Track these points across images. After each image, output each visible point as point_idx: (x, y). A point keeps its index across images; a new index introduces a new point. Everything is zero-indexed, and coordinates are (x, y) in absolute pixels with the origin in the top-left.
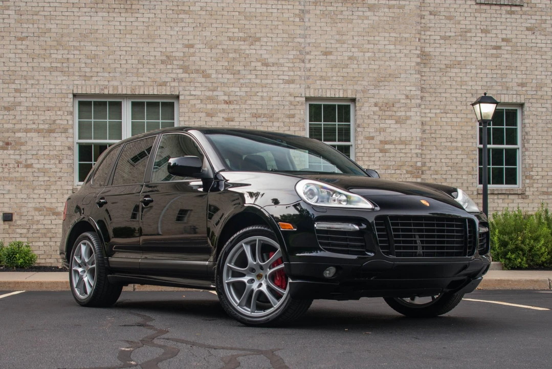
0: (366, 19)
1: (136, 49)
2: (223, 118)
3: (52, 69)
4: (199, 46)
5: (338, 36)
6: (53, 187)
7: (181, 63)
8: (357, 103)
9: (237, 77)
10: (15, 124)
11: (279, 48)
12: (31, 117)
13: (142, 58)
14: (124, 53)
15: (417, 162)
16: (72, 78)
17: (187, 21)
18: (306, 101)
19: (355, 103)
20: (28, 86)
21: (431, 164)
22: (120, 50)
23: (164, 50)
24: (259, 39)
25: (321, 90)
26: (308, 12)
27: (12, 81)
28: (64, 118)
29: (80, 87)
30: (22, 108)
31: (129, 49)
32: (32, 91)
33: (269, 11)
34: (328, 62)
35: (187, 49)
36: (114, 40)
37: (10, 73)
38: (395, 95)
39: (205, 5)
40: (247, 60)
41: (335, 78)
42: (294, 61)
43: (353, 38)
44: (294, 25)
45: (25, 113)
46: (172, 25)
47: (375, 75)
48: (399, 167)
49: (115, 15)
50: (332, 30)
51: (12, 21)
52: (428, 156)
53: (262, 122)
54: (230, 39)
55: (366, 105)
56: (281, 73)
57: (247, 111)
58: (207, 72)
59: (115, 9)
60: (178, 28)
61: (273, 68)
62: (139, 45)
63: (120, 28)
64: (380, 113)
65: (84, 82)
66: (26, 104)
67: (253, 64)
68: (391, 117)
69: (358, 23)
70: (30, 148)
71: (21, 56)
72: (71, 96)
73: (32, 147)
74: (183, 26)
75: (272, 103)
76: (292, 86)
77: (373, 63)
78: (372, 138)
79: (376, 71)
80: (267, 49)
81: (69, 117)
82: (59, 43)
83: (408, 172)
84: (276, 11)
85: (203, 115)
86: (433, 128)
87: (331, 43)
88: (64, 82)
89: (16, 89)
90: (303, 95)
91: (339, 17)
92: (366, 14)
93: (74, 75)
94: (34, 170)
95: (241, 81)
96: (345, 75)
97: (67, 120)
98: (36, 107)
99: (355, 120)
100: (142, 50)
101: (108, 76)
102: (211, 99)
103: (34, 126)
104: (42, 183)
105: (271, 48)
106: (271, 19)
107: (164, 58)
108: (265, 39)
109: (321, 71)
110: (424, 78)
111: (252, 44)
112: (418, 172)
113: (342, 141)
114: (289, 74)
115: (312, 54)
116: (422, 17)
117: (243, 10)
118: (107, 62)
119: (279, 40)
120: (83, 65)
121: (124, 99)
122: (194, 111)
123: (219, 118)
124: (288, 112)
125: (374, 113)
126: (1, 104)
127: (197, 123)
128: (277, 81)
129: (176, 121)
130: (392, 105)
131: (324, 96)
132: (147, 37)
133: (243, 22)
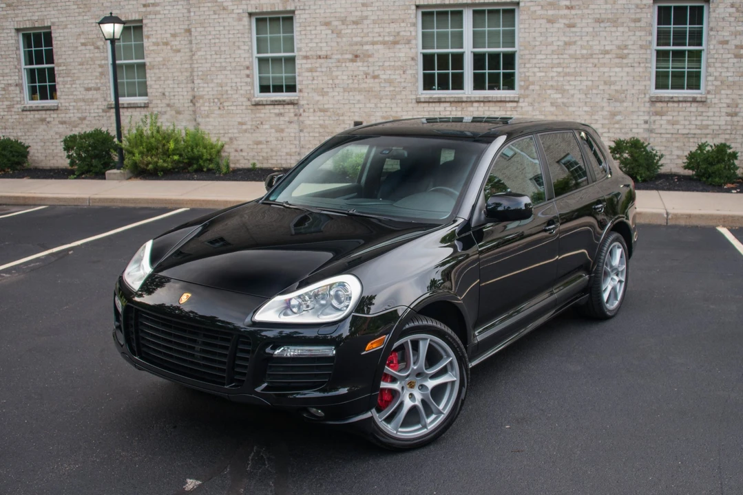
2: (564, 24)
6: (398, 97)
8: (711, 4)
10: (362, 37)
12: (377, 30)
18: (654, 3)
19: (709, 2)
28: (407, 29)
30: (369, 22)
32: (377, 4)
45: (371, 26)
53: (605, 28)
55: (721, 6)
57: (590, 17)
64: (737, 15)
66: (373, 18)
70: (377, 60)
72: (414, 7)
73: (379, 58)
75: (616, 6)
78: (727, 42)
81: (412, 29)
85: (544, 21)
94: (381, 80)
97: (411, 32)
98: (382, 20)
99: (709, 23)
102: (553, 5)
103: (380, 39)
104: (389, 93)
113: (694, 45)
121: (464, 7)
122: (534, 17)
123: (561, 24)
124: (633, 16)
125: (730, 15)
126: (350, 19)
127: (537, 30)
129: (517, 28)
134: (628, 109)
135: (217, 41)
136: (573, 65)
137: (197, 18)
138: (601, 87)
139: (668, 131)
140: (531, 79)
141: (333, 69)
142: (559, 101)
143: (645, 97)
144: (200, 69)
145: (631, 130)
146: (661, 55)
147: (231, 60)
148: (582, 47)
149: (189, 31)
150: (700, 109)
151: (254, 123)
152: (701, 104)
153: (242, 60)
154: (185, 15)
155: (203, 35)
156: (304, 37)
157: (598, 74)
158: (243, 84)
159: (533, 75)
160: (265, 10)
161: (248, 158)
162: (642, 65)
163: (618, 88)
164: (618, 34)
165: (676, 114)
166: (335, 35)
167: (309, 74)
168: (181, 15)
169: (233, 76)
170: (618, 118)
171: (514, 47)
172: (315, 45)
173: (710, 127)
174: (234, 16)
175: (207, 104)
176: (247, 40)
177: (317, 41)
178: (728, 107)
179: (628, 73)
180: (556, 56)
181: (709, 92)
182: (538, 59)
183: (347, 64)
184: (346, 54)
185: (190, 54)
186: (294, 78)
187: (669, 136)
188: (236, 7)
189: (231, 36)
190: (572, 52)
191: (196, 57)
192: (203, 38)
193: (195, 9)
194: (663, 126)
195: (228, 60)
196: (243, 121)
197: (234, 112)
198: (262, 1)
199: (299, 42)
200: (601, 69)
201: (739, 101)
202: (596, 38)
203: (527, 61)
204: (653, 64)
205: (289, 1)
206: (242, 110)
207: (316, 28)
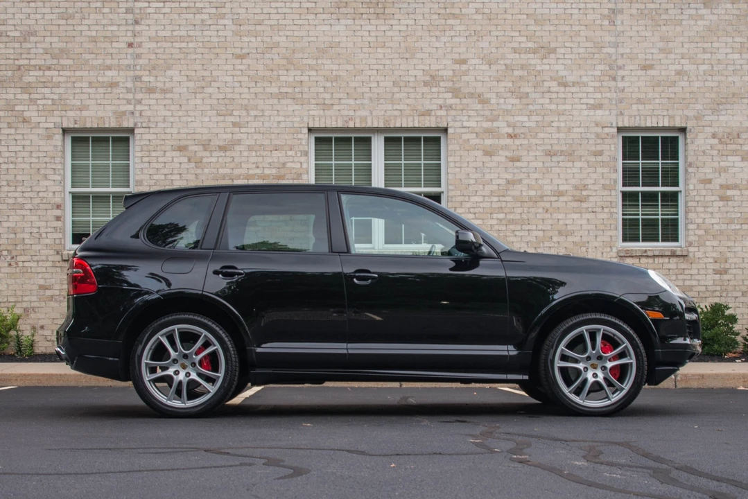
0: (701, 19)
1: (391, 67)
2: (506, 157)
3: (281, 96)
4: (473, 62)
5: (661, 43)
7: (450, 84)
8: (688, 134)
9: (525, 101)
10: (233, 169)
11: (581, 62)
12: (254, 159)
13: (398, 80)
14: (375, 72)
16: (306, 107)
17: (458, 28)
18: (618, 132)
19: (686, 134)
20: (249, 119)
22: (370, 69)
23: (428, 68)
24: (554, 51)
25: (638, 118)
26: (621, 11)
27: (229, 112)
28: (296, 159)
29: (317, 119)
30: (242, 148)
31: (382, 67)
32: (255, 124)
33: (567, 12)
34: (648, 79)
35: (458, 65)
36: (362, 56)
37: (227, 101)
38: (741, 123)
39: (481, 6)
40: (538, 78)
41: (657, 101)
42: (602, 78)
43: (683, 46)
44: (602, 30)
45: (246, 154)
46: (438, 33)
47: (713, 95)
49: (362, 23)
50: (653, 35)
51: (229, 34)
53: (558, 162)
54: (515, 51)
55: (701, 136)
56: (585, 95)
57: (539, 148)
58: (485, 97)
59: (362, 14)
60: (446, 38)
61: (574, 89)
62: (395, 62)
63: (369, 39)
64: (720, 147)
65: (322, 112)
66: (248, 142)
67: (546, 84)
68: (735, 153)
69: (690, 25)
71: (240, 79)
72: (306, 131)
74: (452, 34)
75: (572, 136)
76: (599, 112)
78: (709, 181)
79: (715, 90)
80: (565, 63)
81: (303, 159)
82: (290, 62)
84: (577, 11)
85: (480, 153)
87: (652, 54)
88: (296, 113)
89: (235, 123)
90: (614, 125)
91: (664, 17)
92: (700, 12)
93: (309, 103)
95: (531, 107)
96: (672, 96)
97: (301, 163)
98: (261, 145)
99: (686, 157)
100: (398, 68)
101: (353, 103)
102: (491, 132)
103: (258, 171)
105: (570, 62)
106: (571, 22)
107: (428, 78)
108: (562, 51)
109: (639, 92)
111: (544, 57)
113: (667, 186)
114: (595, 97)
115: (626, 68)
117: (532, 11)
118: (353, 84)
119: (582, 50)
120: (321, 90)
121: (374, 133)
122: (468, 148)
123: (501, 157)
124: (593, 148)
125: (712, 147)
126: (215, 142)
127: (471, 165)
128: (579, 107)
129: (443, 162)
130: (736, 137)
131: (643, 125)
132: (405, 51)
133: (533, 28)
135: (11, 166)
136: (519, 210)
138: (555, 239)
143: (611, 250)
146: (628, 198)
147: (31, 195)
148: (529, 187)
150: (682, 266)
152: (682, 259)
153: (51, 194)
156: (146, 165)
157: (550, 222)
158: (49, 230)
160: (88, 125)
162: (606, 210)
163: (577, 239)
164: (575, 170)
166: (193, 165)
169: (34, 218)
171: (440, 186)
172: (163, 177)
173: (694, 289)
174: (40, 131)
176: (59, 166)
177: (166, 171)
178: (716, 262)
180: (496, 199)
181: (691, 244)
182: (473, 203)
188: (43, 119)
189: (34, 160)
190: (517, 193)
195: (26, 195)
196: (48, 284)
197: (33, 270)
198: (85, 113)
199: (139, 173)
200: (555, 215)
201: (729, 255)
202: (546, 176)
203: (458, 205)
204: (619, 209)
205: (125, 115)
206: (46, 267)
207: (164, 154)
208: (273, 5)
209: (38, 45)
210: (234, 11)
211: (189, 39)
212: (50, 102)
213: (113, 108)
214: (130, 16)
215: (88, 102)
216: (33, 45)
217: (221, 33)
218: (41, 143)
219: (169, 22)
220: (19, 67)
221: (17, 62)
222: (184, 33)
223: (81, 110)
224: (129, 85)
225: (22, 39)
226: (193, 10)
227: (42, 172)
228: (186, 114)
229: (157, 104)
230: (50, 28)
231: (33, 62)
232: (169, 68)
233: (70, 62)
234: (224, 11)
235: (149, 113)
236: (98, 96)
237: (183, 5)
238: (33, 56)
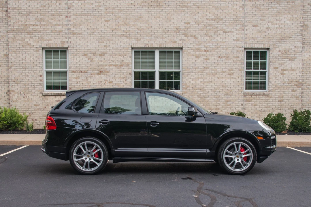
0: (276, 8)
1: (162, 25)
2: (204, 58)
3: (121, 36)
4: (192, 23)
5: (261, 17)
7: (184, 31)
9: (211, 38)
10: (104, 62)
11: (232, 24)
12: (112, 59)
13: (165, 30)
14: (156, 27)
15: (299, 80)
16: (131, 40)
17: (187, 11)
18: (245, 49)
19: (269, 50)
20: (110, 44)
21: (306, 81)
22: (154, 26)
23: (175, 26)
24: (222, 19)
25: (252, 45)
26: (247, 5)
27: (103, 42)
28: (127, 59)
29: (135, 44)
30: (107, 55)
31: (159, 25)
32: (112, 46)
33: (227, 5)
34: (256, 30)
35: (187, 25)
36: (151, 21)
37: (102, 38)
38: (289, 46)
39: (195, 3)
40: (216, 30)
41: (259, 38)
42: (239, 30)
43: (269, 18)
44: (239, 12)
45: (109, 57)
46: (179, 13)
47: (280, 36)
48: (291, 82)
49: (152, 9)
50: (258, 14)
51: (103, 13)
52: (305, 77)
53: (223, 60)
54: (207, 19)
55: (275, 51)
56: (233, 36)
57: (216, 55)
58: (196, 36)
59: (152, 5)
60: (182, 15)
61: (229, 34)
62: (163, 23)
63: (154, 15)
64: (282, 55)
65: (137, 41)
66: (110, 53)
67: (219, 32)
68: (287, 57)
69: (271, 11)
70: (111, 74)
71: (107, 29)
72: (131, 49)
73: (112, 73)
74: (184, 13)
75: (228, 51)
76: (238, 42)
77: (278, 30)
78: (277, 68)
79: (280, 34)
80: (226, 24)
81: (130, 59)
82: (125, 23)
83: (295, 85)
84: (230, 5)
85: (194, 57)
86: (308, 62)
87: (258, 21)
88: (127, 42)
89: (105, 45)
90: (243, 47)
91: (262, 7)
92: (275, 6)
93: (132, 38)
94: (113, 84)
95: (213, 40)
96: (265, 36)
97: (129, 60)
98: (114, 54)
99: (269, 59)
100: (164, 25)
101: (148, 38)
103: (113, 63)
105: (228, 23)
106: (228, 9)
107: (175, 29)
108: (225, 19)
109: (253, 35)
110: (304, 37)
111: (218, 22)
112: (300, 85)
113: (262, 69)
114: (236, 37)
115: (248, 26)
116: (304, 6)
117: (214, 5)
118: (148, 31)
119: (232, 19)
120: (136, 34)
121: (156, 49)
122: (190, 55)
123: (202, 58)
124: (236, 56)
125: (279, 55)
126: (98, 53)
127: (191, 61)
128: (231, 40)
129: (181, 60)
130: (287, 52)
131: (254, 47)
132: (167, 19)
133: (214, 11)
134: (234, 99)
135: (24, 61)
136: (208, 78)
137: (13, 49)
138: (221, 88)
139: (252, 109)
140: (188, 84)
141: (88, 78)
142: (201, 95)
143: (241, 93)
144: (13, 76)
145: (235, 109)
146: (248, 74)
147: (32, 72)
149: (7, 56)
150: (267, 99)
151: (44, 105)
152: (267, 96)
153: (38, 72)
154: (5, 47)
155: (15, 58)
156: (73, 61)
157: (220, 82)
158: (38, 85)
159: (189, 82)
160: (52, 46)
161: (40, 124)
163: (229, 89)
164: (229, 64)
165: (256, 101)
166: (90, 61)
167: (76, 80)
168: (2, 47)
169: (32, 80)
170: (229, 103)
171: (180, 69)
172: (79, 65)
173: (271, 107)
174: (34, 49)
175: (16, 95)
176: (41, 62)
177: (80, 63)
178: (279, 97)
179: (233, 82)
180: (200, 74)
181: (270, 91)
182: (192, 75)
183: (96, 76)
184: (95, 70)
185: (7, 68)
186: (66, 82)
187: (253, 111)
188: (35, 44)
189: (32, 59)
190: (207, 72)
191: (11, 69)
192: (16, 59)
193: (11, 44)
194: (250, 107)
195: (29, 72)
196: (37, 104)
197: (32, 99)
198: (50, 42)
199: (70, 64)
200: (221, 80)
201: (284, 95)
202: (218, 65)
203: (186, 76)
204: (245, 78)
205: (65, 43)
206: (37, 98)
207: (79, 57)
208: (119, 2)
209: (33, 17)
210: (105, 4)
211: (88, 15)
212: (37, 38)
213: (61, 40)
214: (66, 6)
215: (51, 38)
216: (31, 17)
217: (100, 12)
218: (34, 53)
219: (80, 8)
220: (26, 25)
221: (25, 23)
222: (86, 12)
223: (49, 41)
224: (66, 31)
225: (27, 15)
226: (89, 4)
227: (35, 63)
228: (87, 42)
229: (76, 39)
230: (37, 10)
231: (31, 23)
232: (81, 26)
233: (44, 23)
234: (101, 4)
235: (73, 42)
236: (55, 36)
237: (86, 2)
238: (31, 21)
